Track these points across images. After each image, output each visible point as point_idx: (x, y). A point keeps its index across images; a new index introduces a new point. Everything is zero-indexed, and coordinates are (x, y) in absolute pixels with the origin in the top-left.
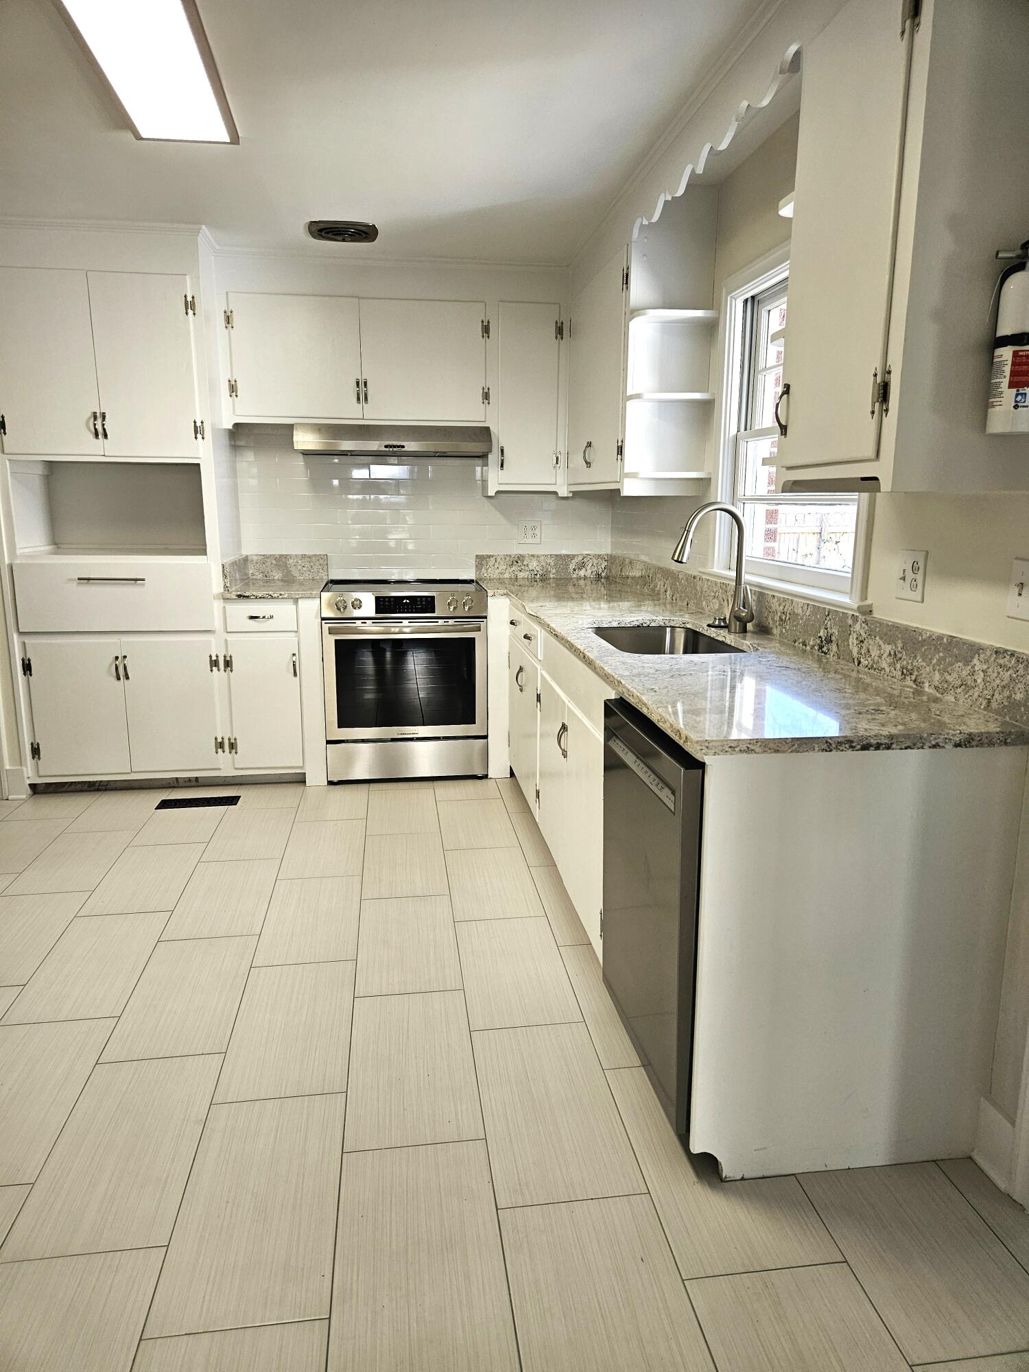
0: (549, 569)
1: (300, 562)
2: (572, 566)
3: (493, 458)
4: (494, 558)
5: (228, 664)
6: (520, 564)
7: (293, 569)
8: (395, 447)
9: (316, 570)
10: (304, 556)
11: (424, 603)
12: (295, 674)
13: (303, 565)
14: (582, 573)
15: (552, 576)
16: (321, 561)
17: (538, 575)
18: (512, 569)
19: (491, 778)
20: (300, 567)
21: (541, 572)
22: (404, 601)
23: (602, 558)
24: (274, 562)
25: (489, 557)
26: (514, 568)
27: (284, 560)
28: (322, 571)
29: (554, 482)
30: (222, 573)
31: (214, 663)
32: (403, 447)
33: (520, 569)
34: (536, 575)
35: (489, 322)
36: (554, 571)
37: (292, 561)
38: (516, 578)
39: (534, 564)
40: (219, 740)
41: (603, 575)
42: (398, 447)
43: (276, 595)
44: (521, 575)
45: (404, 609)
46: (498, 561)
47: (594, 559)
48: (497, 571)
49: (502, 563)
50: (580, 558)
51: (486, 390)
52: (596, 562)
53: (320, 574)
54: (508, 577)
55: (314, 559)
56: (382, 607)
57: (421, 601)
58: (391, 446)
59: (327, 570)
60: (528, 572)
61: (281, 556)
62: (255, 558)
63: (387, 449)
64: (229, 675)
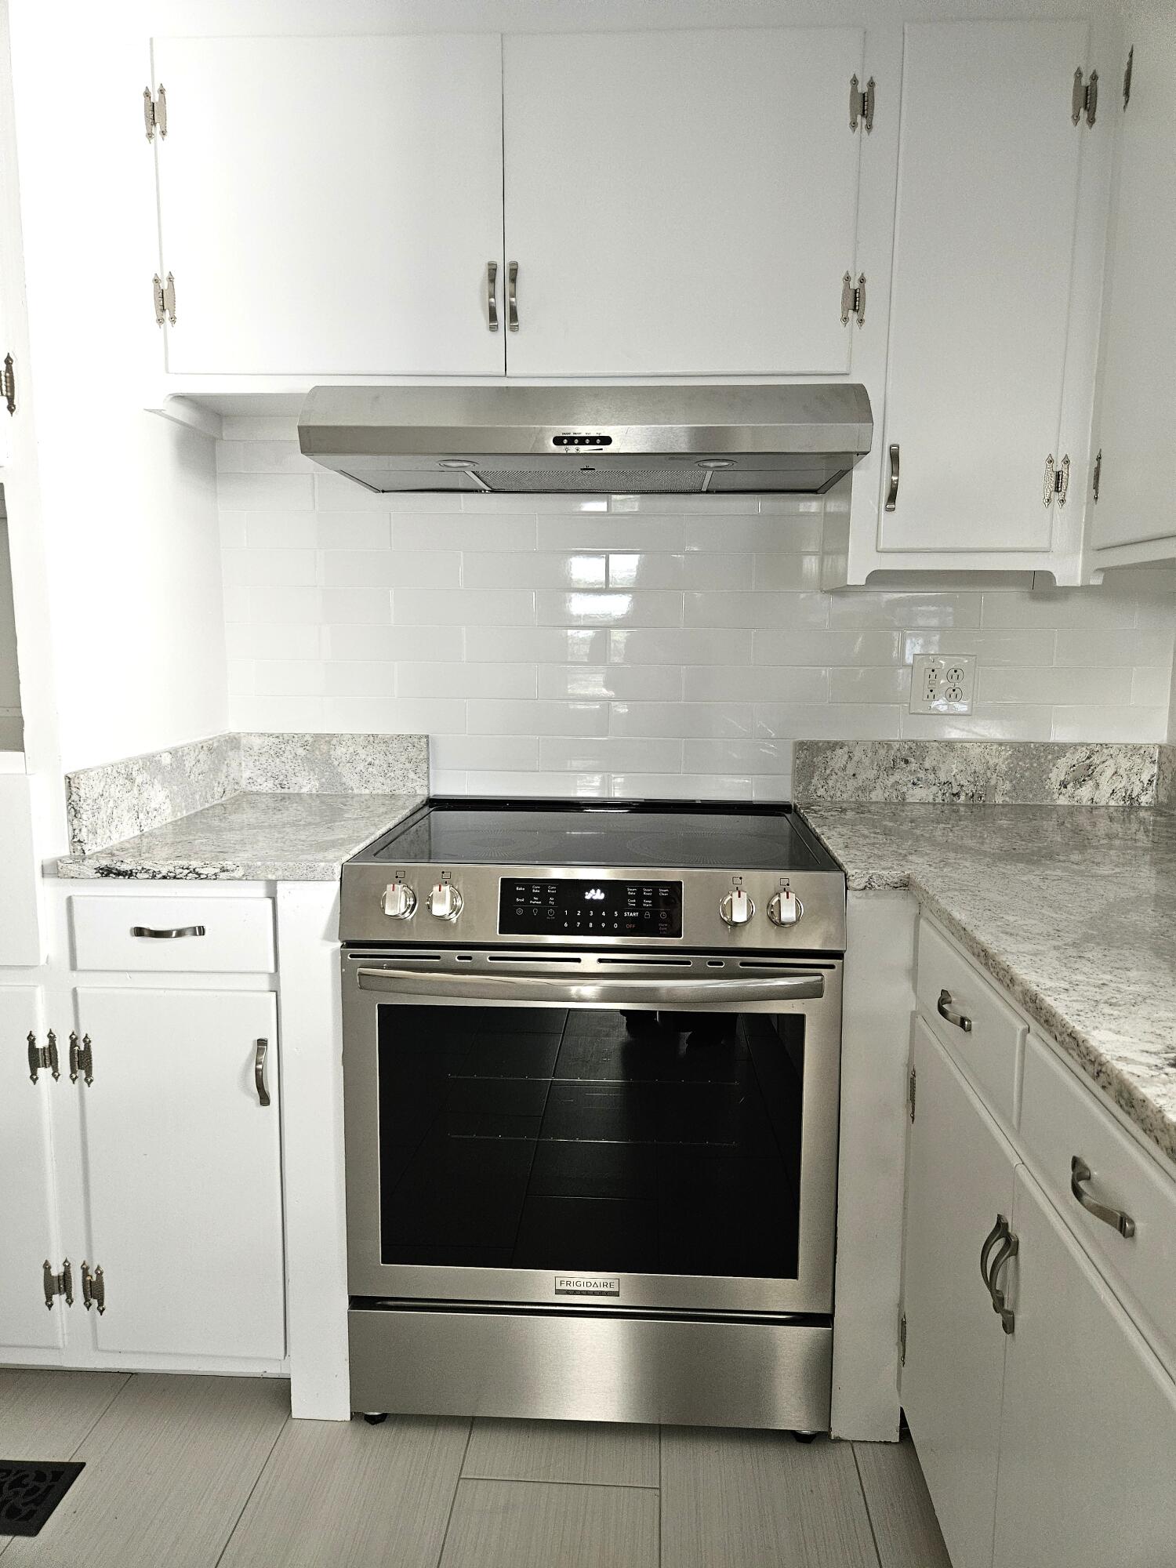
0: (993, 782)
1: (362, 753)
2: (1058, 773)
3: (868, 478)
4: (846, 749)
5: (82, 1060)
6: (913, 766)
7: (345, 770)
8: (582, 441)
9: (399, 773)
10: (372, 739)
11: (647, 903)
12: (264, 1100)
13: (369, 759)
14: (1085, 793)
15: (999, 800)
16: (413, 753)
17: (963, 797)
18: (892, 780)
19: (839, 1440)
20: (361, 767)
21: (970, 789)
22: (588, 896)
23: (1142, 756)
24: (301, 751)
25: (834, 746)
26: (897, 776)
27: (325, 748)
28: (412, 775)
29: (1044, 545)
30: (65, 803)
31: (40, 1057)
32: (607, 441)
33: (913, 778)
34: (957, 795)
35: (871, 84)
36: (1008, 786)
37: (344, 750)
38: (903, 802)
39: (951, 769)
40: (57, 1270)
41: (1145, 799)
42: (593, 440)
43: (210, 871)
44: (917, 794)
45: (585, 919)
46: (855, 759)
47: (1121, 758)
48: (852, 784)
49: (867, 761)
50: (1082, 754)
51: (855, 284)
52: (1125, 764)
53: (409, 784)
54: (881, 798)
55: (395, 745)
56: (520, 912)
57: (639, 897)
58: (571, 441)
59: (428, 773)
60: (934, 789)
61: (317, 737)
62: (257, 742)
63: (561, 449)
64: (81, 1089)
